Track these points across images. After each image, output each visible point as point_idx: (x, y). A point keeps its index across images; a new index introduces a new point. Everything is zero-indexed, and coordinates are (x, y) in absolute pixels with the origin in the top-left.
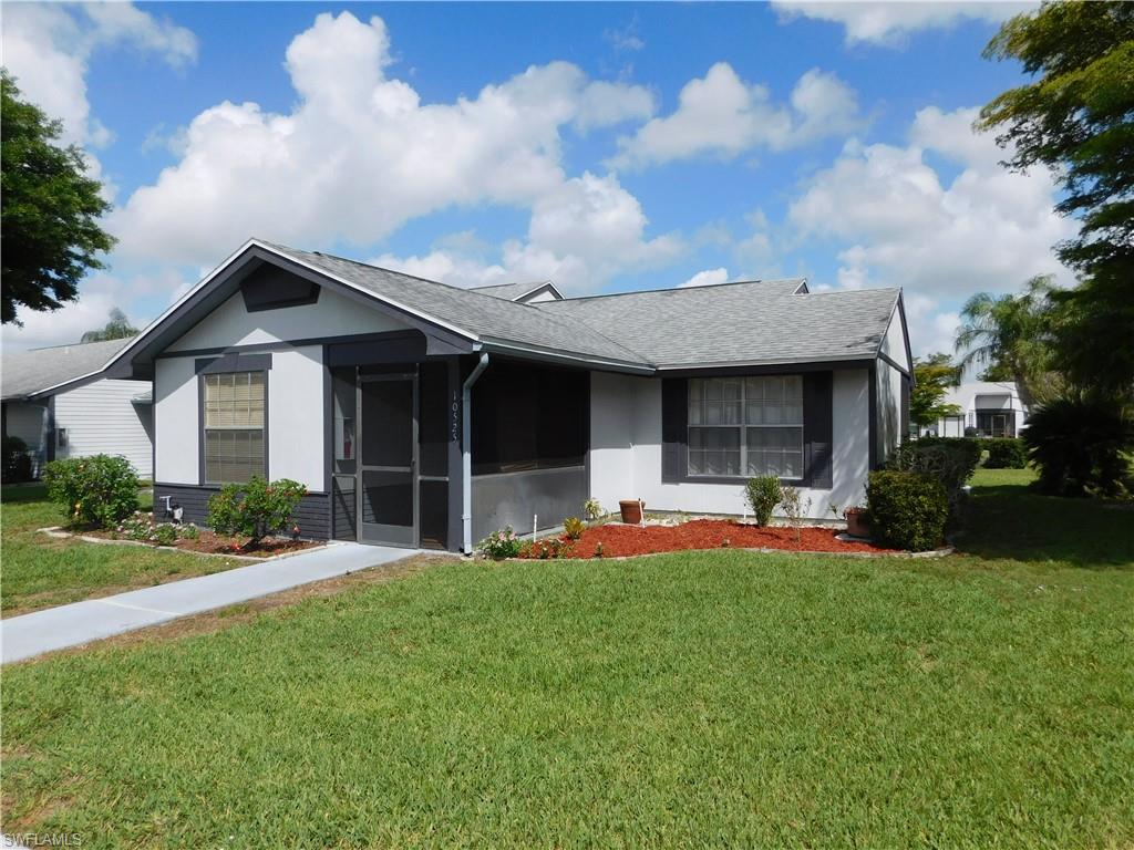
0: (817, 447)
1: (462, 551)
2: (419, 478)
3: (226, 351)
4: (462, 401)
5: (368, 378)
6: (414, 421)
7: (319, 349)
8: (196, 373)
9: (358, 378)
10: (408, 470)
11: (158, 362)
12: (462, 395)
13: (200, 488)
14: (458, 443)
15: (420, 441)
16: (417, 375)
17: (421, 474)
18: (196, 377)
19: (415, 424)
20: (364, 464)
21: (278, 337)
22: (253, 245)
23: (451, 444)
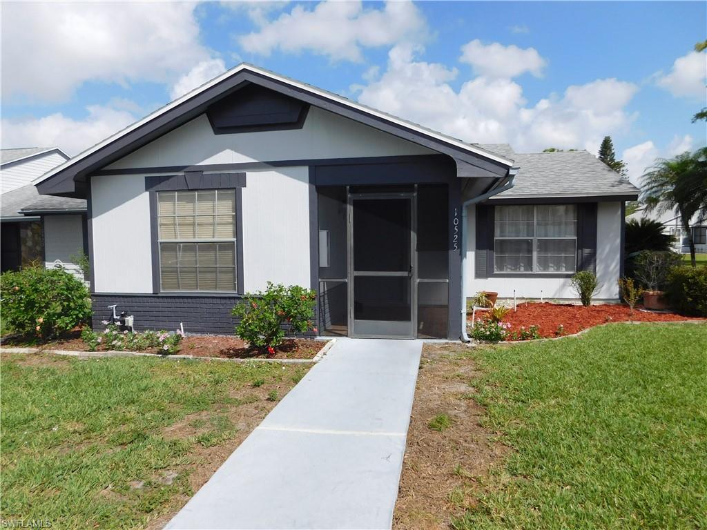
0: (587, 251)
1: (461, 338)
2: (418, 280)
3: (186, 170)
4: (462, 217)
5: (361, 197)
6: (412, 233)
7: (305, 170)
8: (147, 189)
9: (349, 196)
10: (405, 274)
11: (93, 179)
12: (461, 212)
13: (155, 296)
14: (459, 251)
15: (419, 249)
16: (415, 194)
17: (419, 277)
18: (147, 194)
19: (414, 236)
20: (356, 269)
21: (254, 158)
22: (244, 70)
23: (451, 252)
